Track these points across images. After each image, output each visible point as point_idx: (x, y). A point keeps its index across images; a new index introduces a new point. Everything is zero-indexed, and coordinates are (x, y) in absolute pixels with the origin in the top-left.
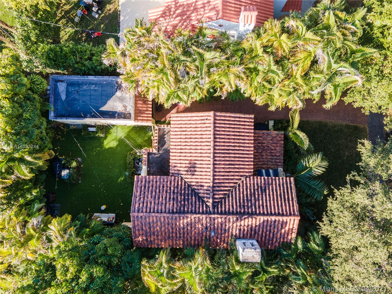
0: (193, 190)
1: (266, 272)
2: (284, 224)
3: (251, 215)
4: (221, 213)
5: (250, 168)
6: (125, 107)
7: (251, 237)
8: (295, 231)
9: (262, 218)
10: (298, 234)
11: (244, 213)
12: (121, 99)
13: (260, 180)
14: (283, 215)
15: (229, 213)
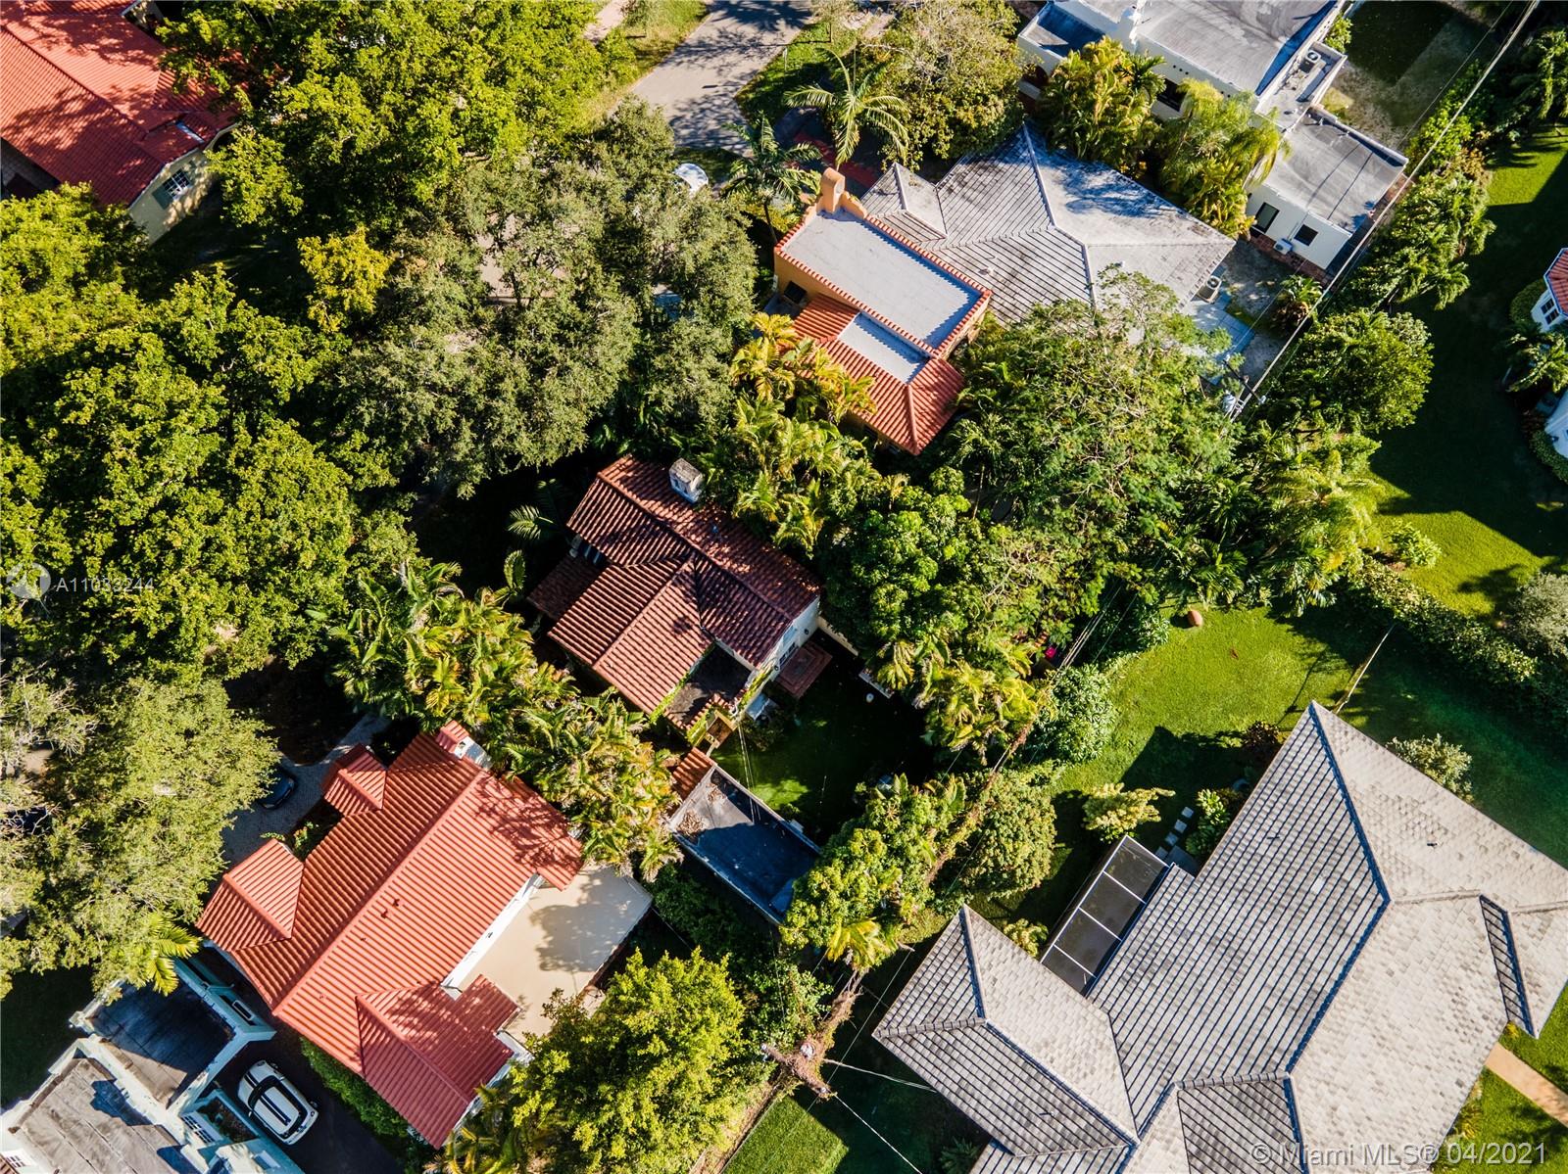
0: (698, 596)
1: (685, 445)
2: (623, 480)
3: (650, 516)
4: (685, 542)
5: (609, 574)
6: (711, 798)
7: (675, 493)
8: (617, 464)
9: (642, 503)
10: (617, 458)
11: (658, 523)
12: (708, 812)
13: (608, 551)
14: (615, 490)
15: (676, 536)
